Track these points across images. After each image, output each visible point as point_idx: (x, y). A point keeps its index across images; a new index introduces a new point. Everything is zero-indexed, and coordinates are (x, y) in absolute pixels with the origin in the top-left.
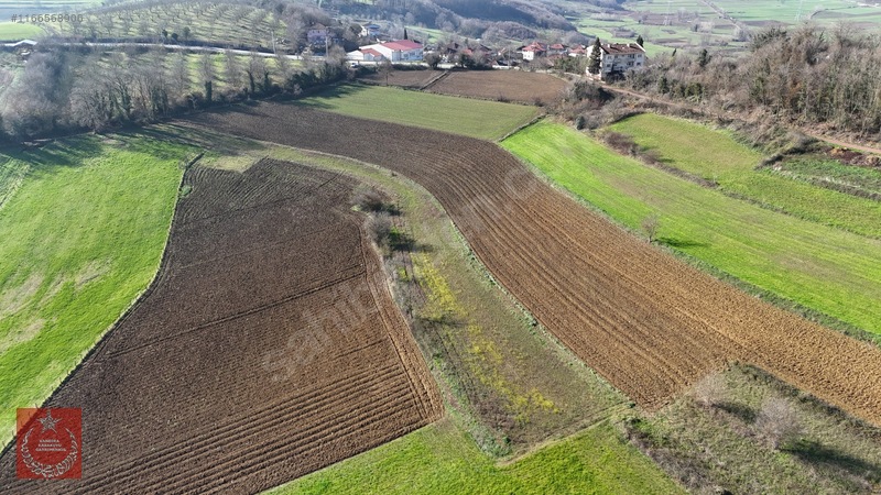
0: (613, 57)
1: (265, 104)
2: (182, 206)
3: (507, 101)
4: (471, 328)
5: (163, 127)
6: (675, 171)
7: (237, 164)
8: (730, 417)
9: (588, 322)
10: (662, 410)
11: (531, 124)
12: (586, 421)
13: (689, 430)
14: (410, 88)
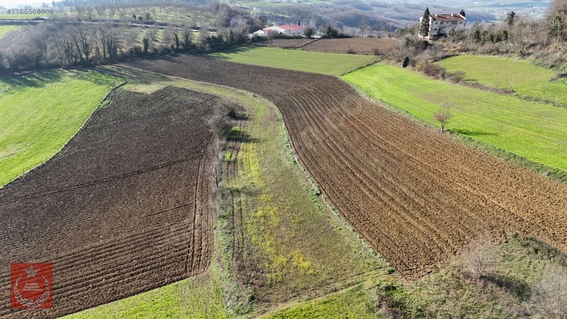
0: (439, 23)
1: (184, 56)
2: (98, 113)
3: (354, 53)
5: (108, 67)
6: (476, 85)
10: (423, 279)
11: (368, 65)
14: (287, 48)
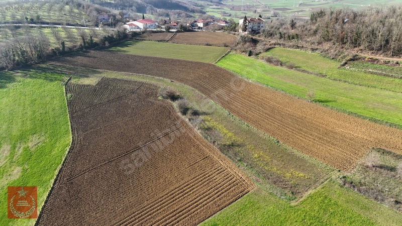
0: (252, 24)
1: (92, 51)
2: (70, 104)
3: (210, 45)
4: (249, 147)
6: (304, 71)
7: (91, 81)
8: (382, 170)
9: (301, 138)
10: (352, 171)
11: (226, 55)
12: (322, 180)
13: (368, 178)
14: (161, 41)
